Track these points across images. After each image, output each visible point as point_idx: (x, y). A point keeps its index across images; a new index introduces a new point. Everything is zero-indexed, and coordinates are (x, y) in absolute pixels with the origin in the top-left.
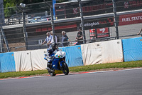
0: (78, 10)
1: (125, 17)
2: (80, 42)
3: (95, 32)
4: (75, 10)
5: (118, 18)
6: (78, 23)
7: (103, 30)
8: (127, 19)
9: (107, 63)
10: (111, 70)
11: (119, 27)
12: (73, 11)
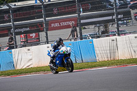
0: (9, 17)
1: (54, 23)
2: (11, 47)
3: (26, 37)
4: (6, 16)
5: (48, 23)
6: (9, 28)
7: (34, 35)
8: (57, 25)
9: (38, 67)
10: (41, 74)
11: (48, 32)
12: (4, 18)
